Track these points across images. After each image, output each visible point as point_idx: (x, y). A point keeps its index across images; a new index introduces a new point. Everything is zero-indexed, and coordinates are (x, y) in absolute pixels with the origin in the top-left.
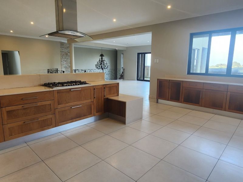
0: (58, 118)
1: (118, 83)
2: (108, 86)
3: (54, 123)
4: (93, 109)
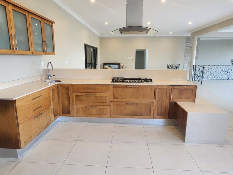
0: (113, 110)
1: (196, 86)
2: (177, 87)
3: (109, 114)
4: (152, 110)
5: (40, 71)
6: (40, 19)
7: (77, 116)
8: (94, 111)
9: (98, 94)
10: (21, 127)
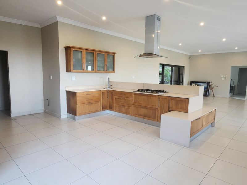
0: (133, 110)
1: (189, 99)
2: (174, 99)
3: (131, 113)
4: (157, 114)
5: (106, 82)
6: (104, 53)
7: (115, 111)
8: (123, 109)
9: (126, 98)
10: (77, 106)
